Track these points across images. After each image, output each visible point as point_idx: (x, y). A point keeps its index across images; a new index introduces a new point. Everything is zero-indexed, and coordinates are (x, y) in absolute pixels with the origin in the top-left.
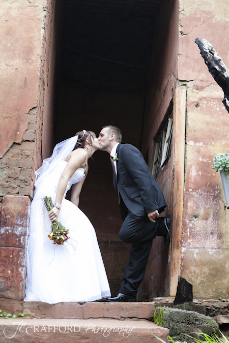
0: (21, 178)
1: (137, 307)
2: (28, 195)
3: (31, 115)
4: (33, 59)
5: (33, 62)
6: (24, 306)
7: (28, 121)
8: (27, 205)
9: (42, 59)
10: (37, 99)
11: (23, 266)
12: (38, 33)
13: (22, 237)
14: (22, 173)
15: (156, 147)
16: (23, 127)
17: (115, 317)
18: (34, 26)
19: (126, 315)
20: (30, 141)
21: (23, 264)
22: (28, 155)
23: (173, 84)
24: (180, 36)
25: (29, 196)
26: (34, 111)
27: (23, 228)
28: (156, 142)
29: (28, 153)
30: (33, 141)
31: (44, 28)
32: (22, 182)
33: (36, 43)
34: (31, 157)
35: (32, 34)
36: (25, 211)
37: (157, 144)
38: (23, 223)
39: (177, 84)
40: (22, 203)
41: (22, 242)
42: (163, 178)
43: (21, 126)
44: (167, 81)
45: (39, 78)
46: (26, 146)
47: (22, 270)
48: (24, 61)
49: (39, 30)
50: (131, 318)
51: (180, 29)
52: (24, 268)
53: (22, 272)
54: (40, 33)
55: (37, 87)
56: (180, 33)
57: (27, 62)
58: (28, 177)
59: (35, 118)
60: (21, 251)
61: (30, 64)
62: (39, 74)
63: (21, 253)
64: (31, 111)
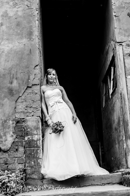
0: (33, 106)
1: (111, 177)
3: (36, 70)
4: (34, 38)
6: (44, 183)
7: (34, 73)
8: (39, 122)
9: (38, 37)
10: (38, 60)
11: (40, 159)
12: (34, 23)
13: (38, 141)
14: (34, 104)
15: (104, 86)
16: (32, 77)
17: (99, 184)
18: (32, 20)
19: (106, 182)
20: (36, 85)
21: (40, 157)
22: (37, 93)
23: (114, 46)
24: (114, 18)
25: (40, 117)
26: (38, 67)
27: (38, 136)
28: (104, 83)
29: (36, 91)
30: (38, 85)
31: (38, 20)
32: (35, 109)
33: (34, 29)
34: (38, 94)
35: (31, 24)
36: (38, 126)
38: (38, 133)
39: (116, 44)
40: (36, 121)
41: (38, 144)
42: (113, 101)
43: (31, 77)
44: (108, 47)
45: (38, 49)
46: (34, 88)
48: (29, 39)
49: (35, 22)
50: (109, 184)
51: (114, 14)
52: (41, 160)
53: (40, 162)
54: (36, 23)
55: (38, 53)
56: (114, 16)
58: (38, 106)
59: (38, 71)
61: (32, 41)
62: (38, 46)
63: (38, 151)
64: (35, 68)
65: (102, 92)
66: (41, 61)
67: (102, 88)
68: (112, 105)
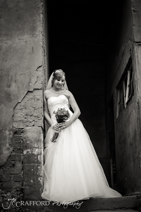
0: (34, 115)
1: (124, 200)
2: (41, 126)
3: (38, 72)
4: (37, 34)
5: (37, 36)
7: (37, 76)
8: (40, 133)
9: (43, 33)
10: (42, 60)
12: (38, 16)
13: (39, 156)
14: (35, 112)
15: (119, 93)
16: (34, 80)
17: (110, 208)
18: (35, 12)
19: (118, 206)
20: (39, 89)
21: (41, 175)
22: (39, 98)
23: (131, 46)
24: (133, 13)
26: (41, 69)
27: (39, 149)
28: (118, 90)
29: (38, 97)
30: (41, 89)
31: (42, 13)
32: (36, 118)
33: (38, 23)
34: (40, 100)
35: (35, 18)
36: (39, 137)
37: (119, 91)
38: (39, 146)
39: (134, 45)
40: (37, 132)
41: (39, 159)
43: (32, 80)
45: (42, 47)
46: (36, 92)
47: (41, 179)
48: (31, 35)
50: (121, 208)
51: (133, 9)
53: (40, 181)
54: (40, 17)
55: (41, 52)
56: (133, 11)
57: (33, 36)
58: (40, 114)
59: (41, 73)
60: (39, 166)
61: (35, 37)
62: (41, 44)
64: (38, 69)
65: (116, 100)
66: (45, 61)
67: (116, 96)
68: (127, 116)
